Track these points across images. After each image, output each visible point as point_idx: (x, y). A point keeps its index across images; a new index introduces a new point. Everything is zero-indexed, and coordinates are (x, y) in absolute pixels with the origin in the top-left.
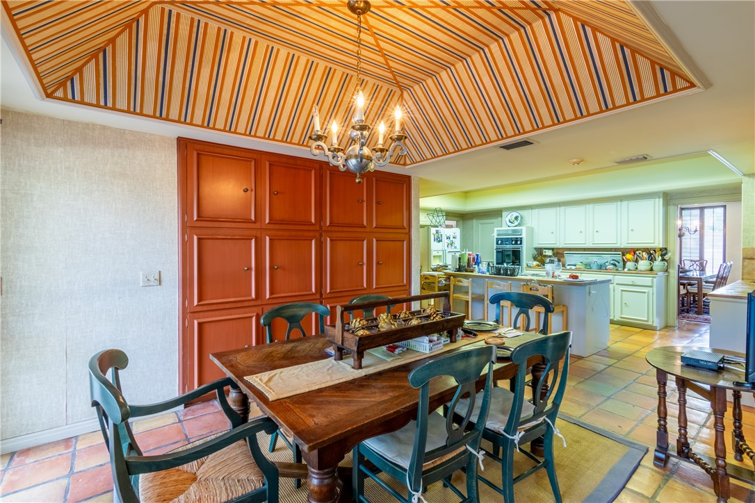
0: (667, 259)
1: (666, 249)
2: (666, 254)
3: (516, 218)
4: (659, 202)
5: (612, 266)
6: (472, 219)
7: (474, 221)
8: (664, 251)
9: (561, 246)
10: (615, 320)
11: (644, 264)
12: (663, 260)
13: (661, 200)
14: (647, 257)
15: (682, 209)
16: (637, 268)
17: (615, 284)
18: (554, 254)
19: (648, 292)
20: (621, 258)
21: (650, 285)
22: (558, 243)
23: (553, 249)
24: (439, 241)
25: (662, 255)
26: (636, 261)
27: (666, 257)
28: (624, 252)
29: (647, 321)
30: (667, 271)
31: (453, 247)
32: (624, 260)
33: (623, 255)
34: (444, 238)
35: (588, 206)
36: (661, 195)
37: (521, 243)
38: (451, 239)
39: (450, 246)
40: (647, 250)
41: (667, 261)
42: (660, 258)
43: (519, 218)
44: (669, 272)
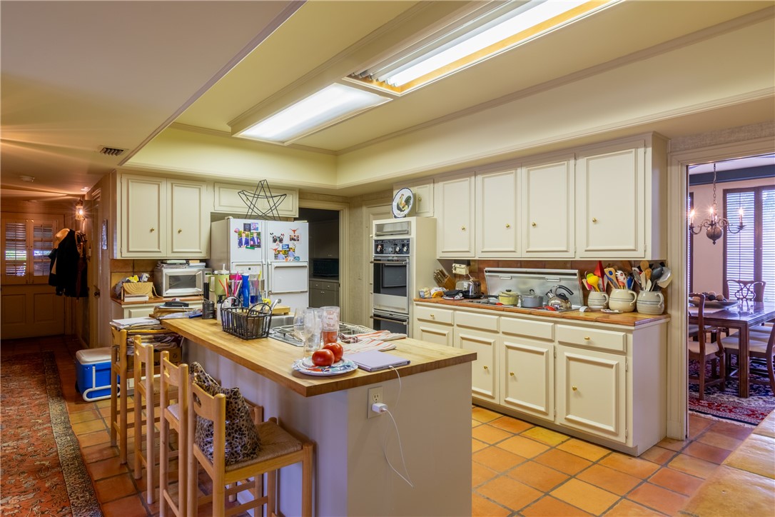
0: (664, 286)
1: (663, 264)
2: (660, 275)
3: (407, 201)
4: (645, 156)
5: (558, 301)
6: (360, 206)
7: (365, 209)
8: (658, 267)
9: (478, 256)
10: (557, 423)
11: (620, 298)
12: (656, 288)
13: (650, 150)
14: (625, 281)
15: (726, 192)
16: (607, 307)
17: (556, 344)
18: (471, 272)
19: (617, 365)
20: (578, 283)
21: (620, 348)
22: (473, 251)
23: (468, 263)
24: (253, 247)
25: (654, 278)
26: (608, 290)
27: (663, 282)
28: (583, 268)
29: (616, 434)
30: (665, 313)
31: (291, 258)
32: (584, 288)
33: (582, 276)
34: (267, 241)
35: (519, 170)
36: (649, 139)
37: (408, 252)
38: (286, 241)
39: (281, 255)
40: (627, 267)
41: (664, 291)
42: (649, 283)
43: (412, 202)
44: (670, 317)
